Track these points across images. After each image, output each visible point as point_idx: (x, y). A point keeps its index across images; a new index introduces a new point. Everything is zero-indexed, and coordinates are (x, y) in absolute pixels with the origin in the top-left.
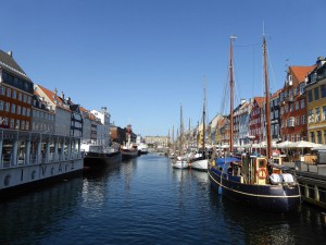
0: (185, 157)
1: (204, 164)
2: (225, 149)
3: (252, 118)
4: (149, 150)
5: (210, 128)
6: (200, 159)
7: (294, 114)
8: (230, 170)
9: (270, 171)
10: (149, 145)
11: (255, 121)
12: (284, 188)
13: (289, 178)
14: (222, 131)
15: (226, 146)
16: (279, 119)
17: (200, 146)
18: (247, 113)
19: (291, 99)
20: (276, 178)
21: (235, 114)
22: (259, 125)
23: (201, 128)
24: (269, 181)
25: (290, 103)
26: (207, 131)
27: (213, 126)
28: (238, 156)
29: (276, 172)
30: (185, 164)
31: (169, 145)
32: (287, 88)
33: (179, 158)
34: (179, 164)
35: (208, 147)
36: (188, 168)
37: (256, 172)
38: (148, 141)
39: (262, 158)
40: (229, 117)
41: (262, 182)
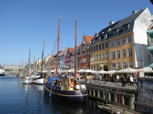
0: (31, 77)
1: (41, 81)
2: (52, 73)
3: (66, 58)
4: (6, 73)
5: (44, 62)
6: (39, 78)
7: (84, 57)
9: (75, 83)
10: (6, 70)
11: (68, 59)
12: (82, 91)
13: (84, 87)
14: (51, 63)
15: (53, 71)
16: (78, 59)
17: (39, 71)
18: (64, 55)
19: (84, 50)
20: (78, 87)
21: (59, 55)
22: (70, 61)
23: (40, 61)
24: (75, 89)
25: (83, 52)
26: (43, 63)
27: (47, 60)
28: (60, 77)
29: (78, 84)
30: (31, 81)
31: (20, 70)
32: (83, 45)
33: (27, 78)
34: (27, 81)
35: (43, 72)
36: (32, 83)
37: (69, 84)
38: (6, 67)
39: (72, 77)
40: (55, 57)
41: (71, 89)
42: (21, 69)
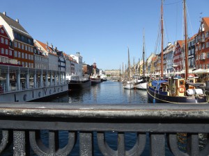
0: (132, 82)
1: (144, 86)
2: (157, 76)
3: (175, 55)
4: (108, 78)
5: (147, 63)
6: (142, 82)
7: (204, 51)
8: (161, 88)
9: (187, 87)
10: (108, 75)
11: (177, 57)
12: (196, 98)
14: (155, 64)
15: (157, 74)
16: (194, 54)
17: (141, 75)
18: (171, 52)
19: (203, 41)
21: (164, 53)
22: (180, 59)
23: (141, 63)
24: (186, 94)
25: (202, 43)
26: (145, 65)
27: (149, 61)
28: (166, 79)
29: (191, 88)
30: (132, 86)
31: (120, 75)
32: (201, 33)
33: (128, 82)
34: (128, 86)
35: (146, 75)
36: (134, 89)
37: (177, 88)
38: (107, 72)
39: (182, 79)
40: (160, 55)
41: (181, 95)
42: (122, 73)
